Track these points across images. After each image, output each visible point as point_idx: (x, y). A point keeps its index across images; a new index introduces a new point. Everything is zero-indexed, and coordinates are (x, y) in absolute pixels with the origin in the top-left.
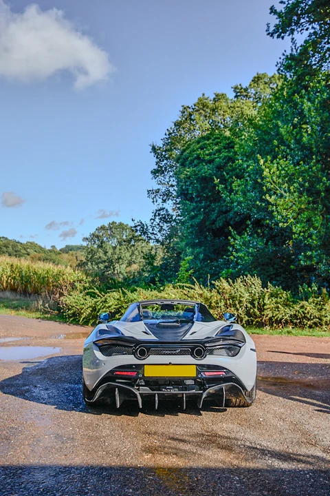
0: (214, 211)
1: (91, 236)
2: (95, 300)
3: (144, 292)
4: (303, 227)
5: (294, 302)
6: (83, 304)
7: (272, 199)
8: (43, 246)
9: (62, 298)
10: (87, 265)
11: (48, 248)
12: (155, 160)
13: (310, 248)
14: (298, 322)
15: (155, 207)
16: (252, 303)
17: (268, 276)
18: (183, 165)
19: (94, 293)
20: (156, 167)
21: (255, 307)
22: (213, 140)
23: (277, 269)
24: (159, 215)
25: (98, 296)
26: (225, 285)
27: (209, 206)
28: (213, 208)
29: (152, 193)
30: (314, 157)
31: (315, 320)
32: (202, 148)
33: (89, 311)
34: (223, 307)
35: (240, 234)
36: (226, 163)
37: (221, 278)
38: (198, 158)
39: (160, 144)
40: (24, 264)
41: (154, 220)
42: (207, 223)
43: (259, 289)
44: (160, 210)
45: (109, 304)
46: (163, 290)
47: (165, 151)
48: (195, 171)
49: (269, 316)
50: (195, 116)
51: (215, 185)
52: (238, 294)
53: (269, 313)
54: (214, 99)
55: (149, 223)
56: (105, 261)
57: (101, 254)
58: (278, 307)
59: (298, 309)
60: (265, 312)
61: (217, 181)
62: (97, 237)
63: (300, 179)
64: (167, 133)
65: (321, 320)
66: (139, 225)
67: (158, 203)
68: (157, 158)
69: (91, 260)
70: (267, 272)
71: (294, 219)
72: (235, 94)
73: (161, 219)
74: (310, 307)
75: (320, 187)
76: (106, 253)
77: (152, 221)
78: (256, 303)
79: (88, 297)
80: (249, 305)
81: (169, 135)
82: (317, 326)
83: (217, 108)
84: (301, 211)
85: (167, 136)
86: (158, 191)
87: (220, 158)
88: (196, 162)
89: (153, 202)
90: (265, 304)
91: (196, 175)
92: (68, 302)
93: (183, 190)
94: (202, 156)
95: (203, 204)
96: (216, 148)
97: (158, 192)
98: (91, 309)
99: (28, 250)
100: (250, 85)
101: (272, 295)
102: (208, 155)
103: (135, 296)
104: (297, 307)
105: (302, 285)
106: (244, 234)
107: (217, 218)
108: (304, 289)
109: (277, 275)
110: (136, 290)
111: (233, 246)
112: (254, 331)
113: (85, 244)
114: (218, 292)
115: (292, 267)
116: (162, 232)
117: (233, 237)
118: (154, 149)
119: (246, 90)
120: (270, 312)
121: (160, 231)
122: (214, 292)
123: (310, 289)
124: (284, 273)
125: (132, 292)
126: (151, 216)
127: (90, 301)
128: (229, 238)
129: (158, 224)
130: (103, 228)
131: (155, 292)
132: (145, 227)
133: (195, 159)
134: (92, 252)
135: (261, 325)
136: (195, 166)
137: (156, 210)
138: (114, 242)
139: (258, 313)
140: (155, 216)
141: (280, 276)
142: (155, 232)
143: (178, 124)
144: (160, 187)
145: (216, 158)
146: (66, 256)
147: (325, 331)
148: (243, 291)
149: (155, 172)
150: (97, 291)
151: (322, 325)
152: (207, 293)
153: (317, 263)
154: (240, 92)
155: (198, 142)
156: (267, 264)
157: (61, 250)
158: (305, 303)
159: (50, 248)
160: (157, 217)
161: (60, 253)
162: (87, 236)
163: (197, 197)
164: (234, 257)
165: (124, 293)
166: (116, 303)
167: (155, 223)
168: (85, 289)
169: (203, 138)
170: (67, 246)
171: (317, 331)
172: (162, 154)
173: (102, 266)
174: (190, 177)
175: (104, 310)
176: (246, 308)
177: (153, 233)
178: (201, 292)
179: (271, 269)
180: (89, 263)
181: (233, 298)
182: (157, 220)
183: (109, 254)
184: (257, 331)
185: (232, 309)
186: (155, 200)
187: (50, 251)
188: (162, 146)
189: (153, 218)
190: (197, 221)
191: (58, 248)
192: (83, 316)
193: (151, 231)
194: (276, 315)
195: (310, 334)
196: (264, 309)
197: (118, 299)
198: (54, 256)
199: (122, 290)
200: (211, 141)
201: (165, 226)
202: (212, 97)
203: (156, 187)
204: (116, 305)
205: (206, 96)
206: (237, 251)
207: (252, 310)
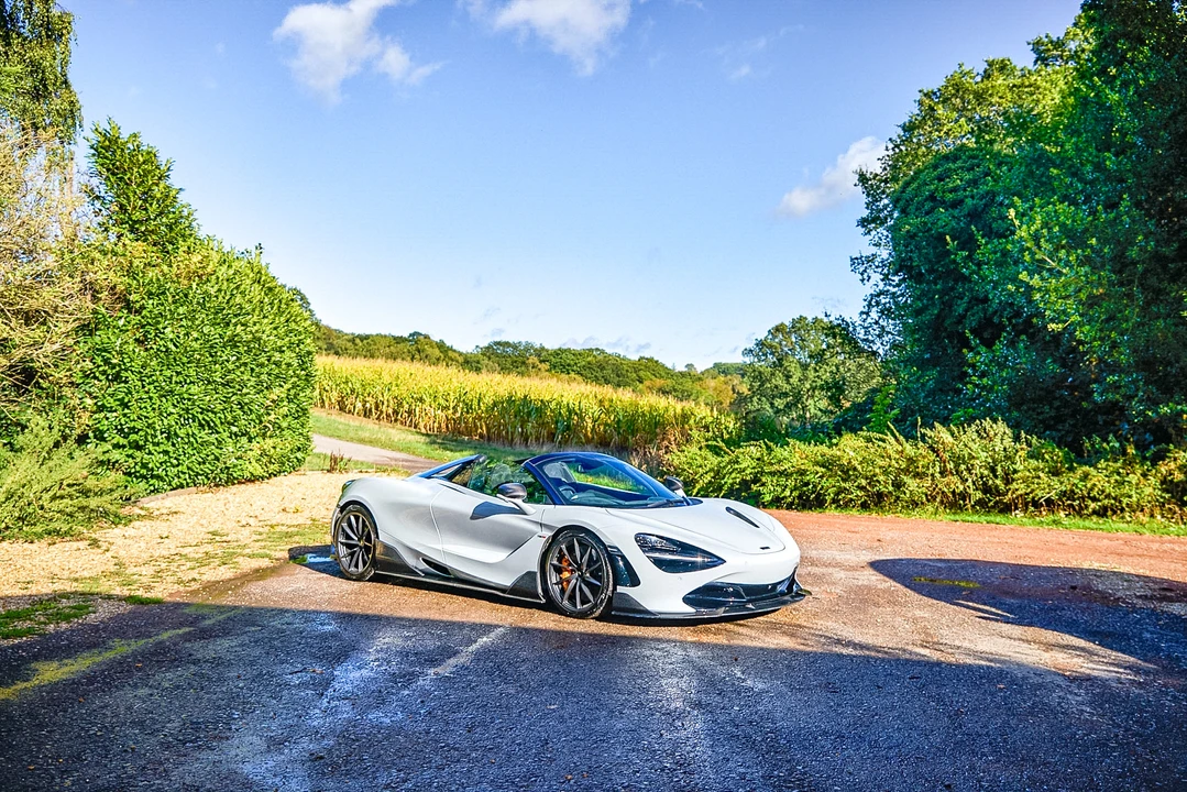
0: (962, 299)
1: (757, 345)
2: (719, 459)
3: (802, 446)
4: (1101, 330)
5: (1071, 469)
6: (701, 466)
7: (1036, 281)
8: (670, 366)
9: (666, 457)
10: (752, 401)
11: (681, 368)
12: (864, 199)
13: (1115, 368)
14: (1073, 503)
15: (869, 289)
16: (993, 470)
17: (1041, 422)
18: (903, 211)
19: (721, 449)
20: (865, 213)
21: (996, 477)
22: (965, 162)
23: (1058, 408)
24: (878, 304)
25: (726, 453)
26: (946, 437)
27: (953, 289)
28: (960, 293)
29: (860, 263)
30: (1125, 196)
31: (1106, 502)
32: (940, 179)
33: (708, 478)
34: (938, 475)
35: (989, 344)
36: (986, 205)
37: (936, 424)
38: (932, 198)
39: (876, 168)
40: (624, 397)
41: (867, 314)
42: (948, 322)
43: (1008, 442)
44: (878, 295)
45: (742, 466)
46: (836, 445)
47: (886, 181)
48: (925, 223)
49: (1019, 492)
50: (940, 111)
51: (948, 253)
52: (966, 453)
53: (1021, 488)
54: (985, 71)
55: (857, 320)
56: (786, 395)
57: (779, 381)
58: (1039, 477)
59: (1076, 481)
60: (1014, 486)
61: (951, 244)
62: (771, 347)
63: (1094, 241)
64: (891, 146)
65: (1120, 502)
66: (839, 325)
67: (872, 281)
68: (868, 195)
69: (759, 392)
70: (1038, 414)
71: (1081, 315)
72: (1035, 56)
73: (882, 312)
74: (1099, 478)
75: (1133, 253)
76: (788, 377)
77: (864, 316)
78: (999, 468)
79: (709, 455)
80: (986, 472)
81: (893, 149)
82: (1114, 513)
83: (985, 91)
84: (1093, 302)
85: (891, 152)
86: (870, 259)
87: (973, 197)
88: (928, 206)
89: (863, 280)
90: (1015, 471)
91: (930, 229)
92: (676, 462)
93: (903, 260)
94: (938, 195)
95: (938, 287)
96: (968, 177)
97: (872, 261)
98: (712, 474)
99: (642, 373)
100: (1067, 34)
101: (1031, 456)
102: (950, 192)
103: (786, 454)
104: (1075, 478)
105: (1090, 438)
106: (994, 344)
107: (966, 311)
108: (1093, 445)
109: (1059, 419)
110: (788, 444)
111: (973, 366)
112: (992, 518)
113: (748, 360)
114: (932, 448)
115: (1084, 404)
116: (886, 339)
117: (971, 349)
118: (863, 178)
119: (1059, 44)
120: (1022, 486)
121: (879, 336)
122: (923, 449)
123: (1105, 445)
124: (1073, 416)
125: (782, 446)
126: (861, 306)
127: (713, 460)
128: (965, 350)
129: (876, 323)
130: (778, 329)
131: (824, 449)
132: (851, 329)
133: (926, 200)
134: (759, 376)
135: (1006, 509)
136: (927, 213)
137: (871, 295)
138: (803, 356)
139: (1002, 487)
140: (870, 305)
141: (1065, 421)
142: (870, 338)
143: (909, 128)
144: (874, 250)
145: (966, 197)
146: (712, 383)
147: (1128, 522)
148: (974, 447)
149: (863, 222)
150: (721, 444)
151: (1122, 510)
152: (909, 449)
153: (1130, 398)
154: (1044, 53)
155: (935, 167)
156: (1040, 400)
157: (702, 373)
158: (1092, 471)
159: (684, 369)
160: (875, 309)
161: (700, 379)
162: (751, 345)
163: (930, 271)
164: (977, 386)
165: (768, 448)
166: (754, 464)
167: (869, 320)
168: (707, 440)
169: (946, 158)
170: (716, 365)
171: (1114, 523)
172: (878, 187)
173: (780, 403)
174: (915, 235)
175: (733, 475)
176: (982, 478)
177: (867, 340)
178: (900, 448)
179: (1047, 408)
180: (755, 399)
181: (958, 460)
182: (874, 314)
183: (794, 380)
184: (998, 519)
185: (955, 479)
186: (865, 276)
187: (682, 375)
188: (879, 171)
189: (866, 310)
190: (926, 318)
191: (700, 368)
192: (698, 486)
193: (861, 336)
194: (1031, 492)
195: (1095, 526)
196: (1013, 480)
197: (758, 459)
198: (688, 385)
199: (766, 444)
200: (959, 164)
201: (889, 324)
202: (981, 67)
203: (870, 251)
204: (754, 468)
205: (966, 68)
206: (983, 375)
207: (991, 482)
